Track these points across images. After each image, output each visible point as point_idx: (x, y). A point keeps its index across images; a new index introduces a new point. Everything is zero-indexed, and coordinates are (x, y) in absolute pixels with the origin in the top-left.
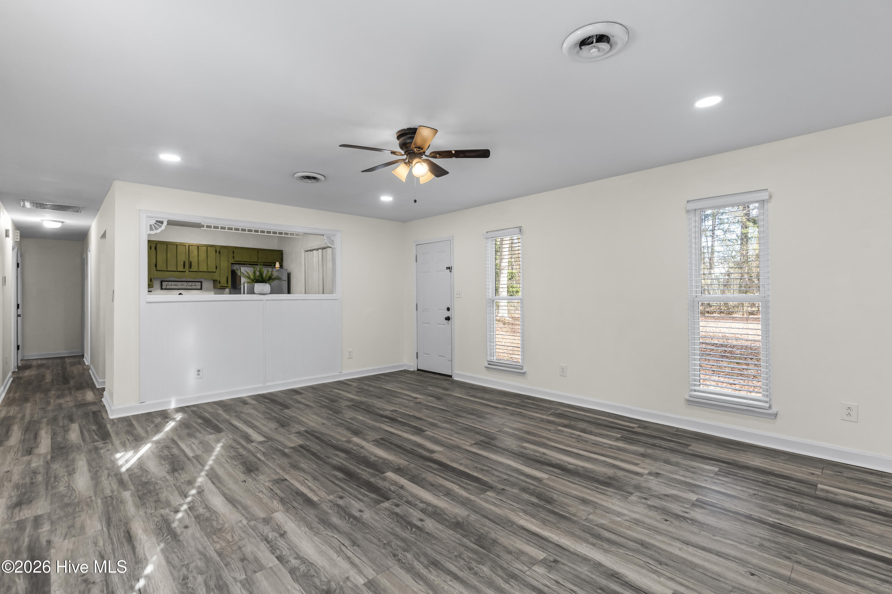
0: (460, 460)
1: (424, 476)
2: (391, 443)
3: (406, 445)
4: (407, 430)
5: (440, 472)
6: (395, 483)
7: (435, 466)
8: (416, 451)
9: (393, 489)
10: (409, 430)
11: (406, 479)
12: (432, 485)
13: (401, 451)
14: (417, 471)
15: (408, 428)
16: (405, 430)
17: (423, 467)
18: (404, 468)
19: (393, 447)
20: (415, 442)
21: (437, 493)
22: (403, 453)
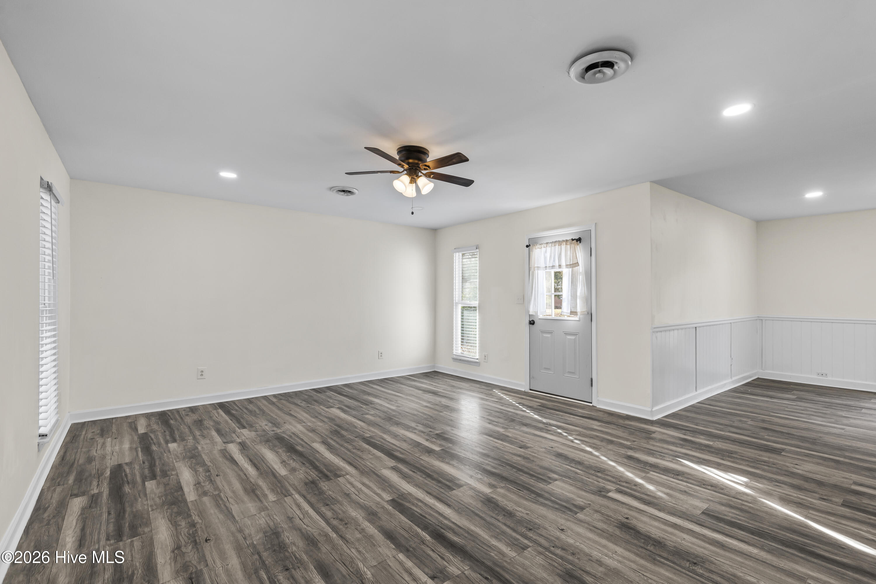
0: (371, 459)
1: (409, 447)
2: (439, 482)
3: (421, 478)
4: (417, 506)
5: (395, 449)
6: (432, 442)
7: (398, 454)
8: (411, 470)
9: (434, 439)
10: (413, 504)
11: (424, 445)
12: (405, 441)
13: (427, 471)
14: (414, 450)
15: (415, 508)
16: (420, 504)
17: (408, 454)
18: (425, 453)
19: (435, 476)
20: (408, 482)
21: (403, 436)
22: (425, 467)
